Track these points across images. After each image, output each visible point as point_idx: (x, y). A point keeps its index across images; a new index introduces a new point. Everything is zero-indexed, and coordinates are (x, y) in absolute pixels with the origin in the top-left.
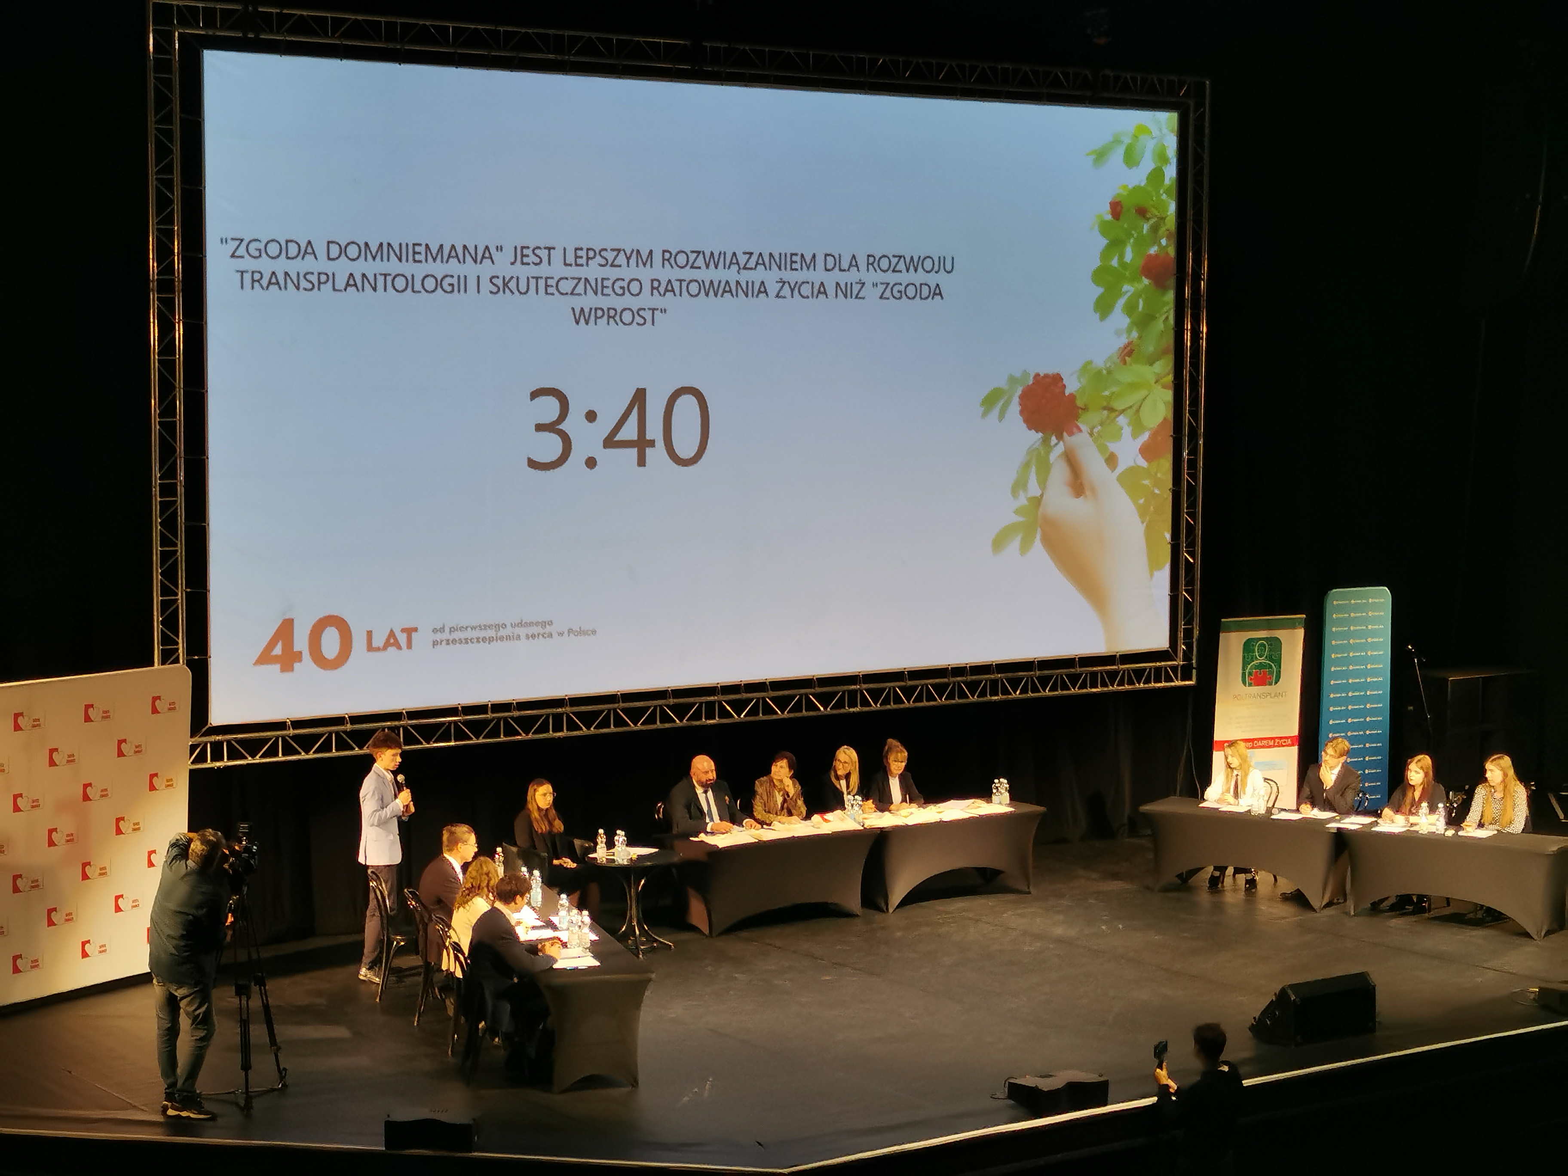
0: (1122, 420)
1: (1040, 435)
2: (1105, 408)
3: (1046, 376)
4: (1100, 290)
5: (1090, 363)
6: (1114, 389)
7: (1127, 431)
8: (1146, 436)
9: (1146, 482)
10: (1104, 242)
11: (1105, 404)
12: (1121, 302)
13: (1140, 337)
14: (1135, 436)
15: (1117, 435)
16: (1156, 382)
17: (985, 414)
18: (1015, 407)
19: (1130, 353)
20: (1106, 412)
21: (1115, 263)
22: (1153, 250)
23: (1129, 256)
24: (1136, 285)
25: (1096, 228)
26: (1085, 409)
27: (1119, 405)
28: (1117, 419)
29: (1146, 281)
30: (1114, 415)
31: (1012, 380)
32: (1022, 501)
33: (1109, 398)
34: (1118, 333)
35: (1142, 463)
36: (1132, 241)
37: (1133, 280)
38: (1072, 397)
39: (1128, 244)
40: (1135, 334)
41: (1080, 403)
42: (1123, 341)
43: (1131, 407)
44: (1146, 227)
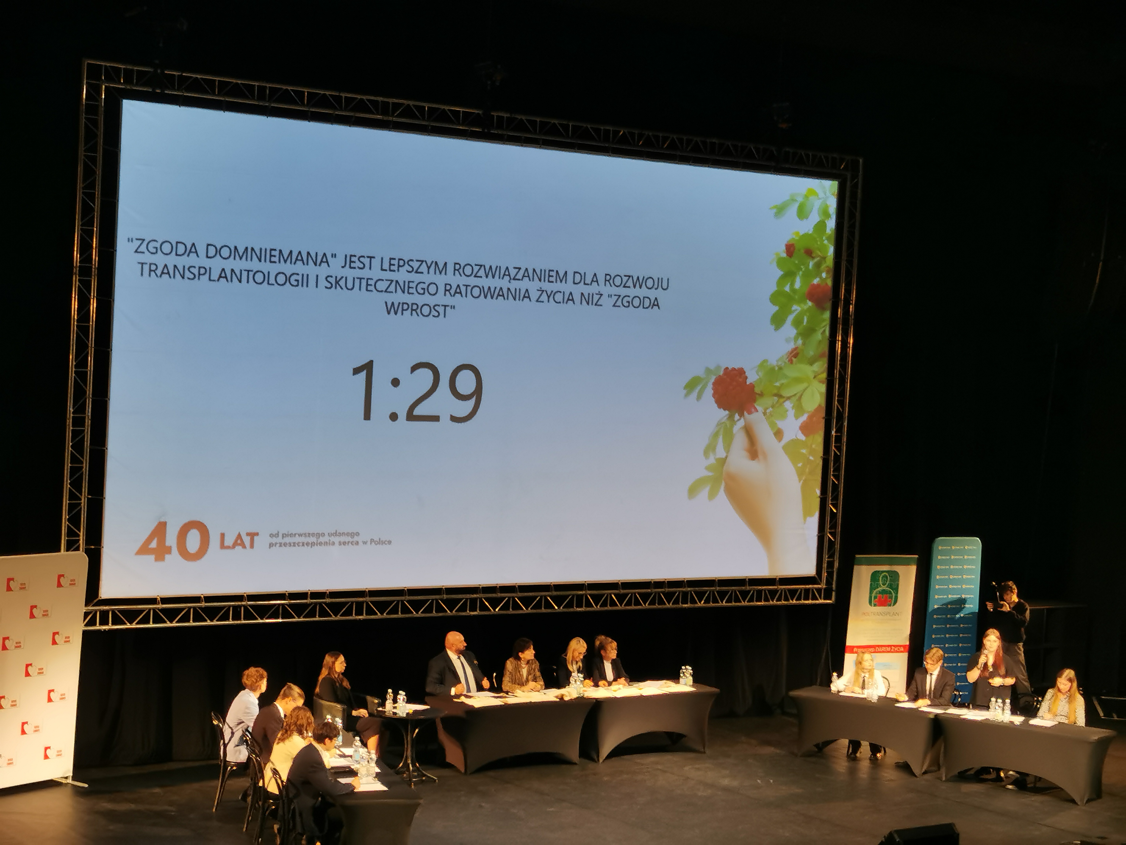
0: (788, 405)
1: (727, 412)
2: (775, 395)
3: (734, 369)
4: (776, 308)
5: (765, 361)
6: (784, 381)
7: (791, 413)
8: (804, 418)
9: (804, 451)
10: (780, 273)
11: (775, 391)
12: (791, 318)
13: (804, 344)
14: (797, 417)
15: (784, 415)
16: (815, 377)
17: (687, 395)
18: (709, 391)
19: (796, 356)
20: (776, 398)
21: (787, 289)
22: (816, 281)
23: (797, 285)
24: (802, 305)
25: (775, 264)
26: (761, 395)
27: (786, 393)
28: (785, 404)
29: (810, 303)
30: (782, 400)
31: (708, 371)
32: (712, 460)
33: (779, 388)
34: (788, 341)
35: (802, 437)
36: (801, 273)
37: (800, 302)
38: (752, 386)
39: (798, 275)
40: (800, 342)
41: (757, 390)
42: (791, 346)
43: (796, 394)
44: (811, 264)
